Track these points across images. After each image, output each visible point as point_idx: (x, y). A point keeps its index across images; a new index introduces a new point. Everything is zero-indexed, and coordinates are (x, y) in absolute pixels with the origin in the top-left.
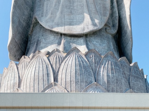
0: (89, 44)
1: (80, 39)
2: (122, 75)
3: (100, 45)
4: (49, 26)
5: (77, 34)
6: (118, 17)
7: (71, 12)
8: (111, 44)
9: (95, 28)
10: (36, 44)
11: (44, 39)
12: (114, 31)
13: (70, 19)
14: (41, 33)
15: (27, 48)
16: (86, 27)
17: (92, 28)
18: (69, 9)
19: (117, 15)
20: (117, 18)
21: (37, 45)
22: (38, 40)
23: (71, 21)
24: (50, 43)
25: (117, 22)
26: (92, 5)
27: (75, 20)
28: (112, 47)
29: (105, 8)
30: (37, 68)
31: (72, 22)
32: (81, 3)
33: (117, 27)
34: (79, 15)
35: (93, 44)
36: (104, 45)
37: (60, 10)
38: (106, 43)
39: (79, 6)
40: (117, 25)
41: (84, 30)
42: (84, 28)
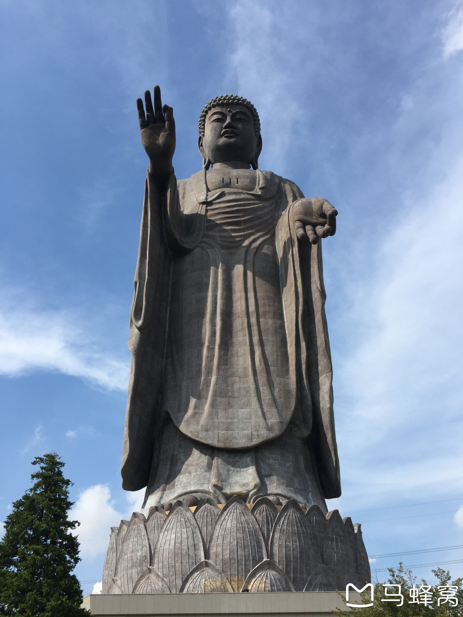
0: (262, 465)
1: (245, 456)
2: (310, 542)
3: (281, 465)
4: (191, 432)
5: (239, 448)
6: (311, 407)
7: (229, 403)
8: (301, 458)
9: (271, 435)
10: (169, 463)
11: (182, 454)
12: (305, 432)
13: (227, 418)
14: (177, 441)
16: (255, 433)
17: (265, 435)
18: (226, 397)
19: (310, 403)
20: (310, 408)
21: (171, 465)
22: (173, 456)
23: (230, 421)
24: (193, 465)
25: (310, 415)
26: (265, 388)
27: (236, 420)
28: (303, 466)
29: (287, 392)
30: (179, 535)
31: (231, 423)
32: (246, 386)
33: (311, 425)
34: (243, 410)
36: (288, 464)
38: (291, 458)
39: (242, 391)
40: (311, 421)
41: (252, 439)
42: (252, 435)
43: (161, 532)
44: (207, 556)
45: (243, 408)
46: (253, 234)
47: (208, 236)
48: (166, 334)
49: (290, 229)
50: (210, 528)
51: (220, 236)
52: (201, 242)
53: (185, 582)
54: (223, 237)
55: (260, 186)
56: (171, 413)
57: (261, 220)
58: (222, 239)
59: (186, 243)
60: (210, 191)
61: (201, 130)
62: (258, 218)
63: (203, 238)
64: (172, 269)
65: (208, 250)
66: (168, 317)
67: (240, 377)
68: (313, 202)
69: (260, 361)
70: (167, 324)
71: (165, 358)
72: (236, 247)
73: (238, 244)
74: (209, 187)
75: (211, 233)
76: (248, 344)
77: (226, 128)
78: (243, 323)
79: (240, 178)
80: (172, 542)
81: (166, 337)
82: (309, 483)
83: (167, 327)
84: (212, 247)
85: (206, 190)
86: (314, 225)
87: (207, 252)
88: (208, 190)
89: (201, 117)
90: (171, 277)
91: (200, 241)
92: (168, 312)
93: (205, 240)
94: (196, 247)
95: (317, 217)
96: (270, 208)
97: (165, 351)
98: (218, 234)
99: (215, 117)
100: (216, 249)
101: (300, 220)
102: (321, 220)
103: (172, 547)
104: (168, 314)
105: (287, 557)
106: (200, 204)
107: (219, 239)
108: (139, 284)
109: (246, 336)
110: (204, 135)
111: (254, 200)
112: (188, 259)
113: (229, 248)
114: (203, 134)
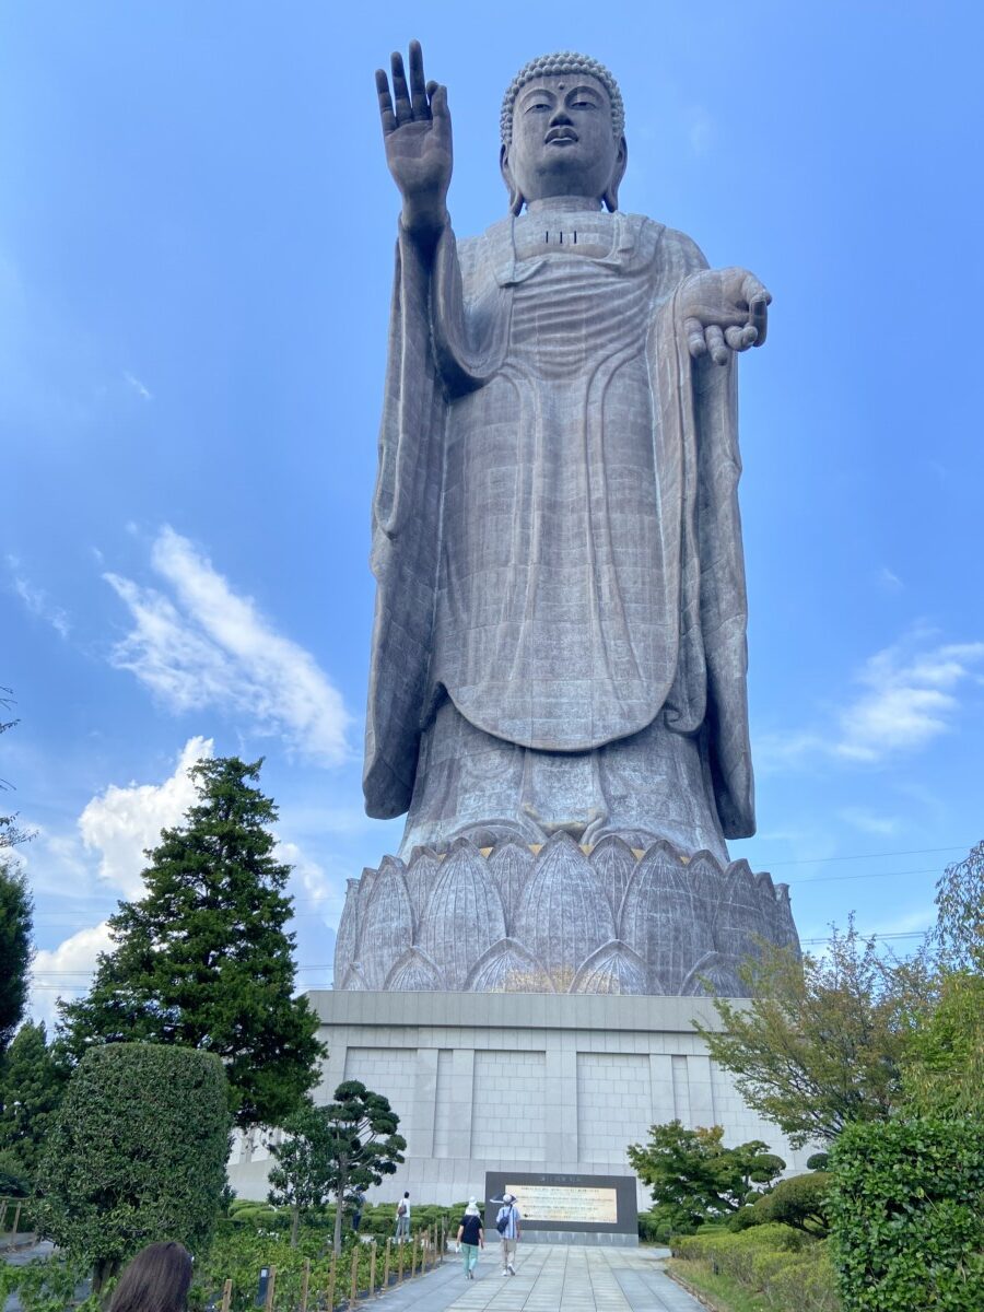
0: (611, 778)
1: (581, 763)
3: (645, 779)
4: (484, 720)
5: (570, 749)
6: (705, 677)
7: (552, 670)
8: (683, 768)
10: (446, 773)
11: (469, 759)
13: (548, 696)
14: (461, 734)
15: (418, 776)
16: (600, 724)
17: (618, 727)
18: (547, 657)
19: (703, 670)
20: (703, 680)
21: (449, 777)
22: (452, 761)
23: (553, 700)
24: (489, 778)
25: (702, 692)
27: (564, 700)
28: (686, 782)
29: (661, 649)
30: (462, 895)
31: (556, 705)
32: (584, 638)
33: (704, 711)
34: (579, 682)
35: (622, 778)
36: (658, 779)
37: (517, 661)
38: (665, 769)
39: (576, 648)
40: (702, 701)
41: (593, 733)
42: (594, 726)
43: (431, 890)
44: (510, 930)
45: (578, 679)
46: (602, 346)
47: (516, 353)
48: (439, 543)
49: (675, 336)
50: (515, 886)
51: (539, 353)
52: (503, 365)
53: (473, 972)
54: (545, 354)
55: (621, 247)
56: (447, 685)
57: (620, 317)
58: (543, 359)
59: (474, 367)
60: (520, 261)
61: (504, 132)
62: (614, 313)
63: (507, 356)
64: (448, 418)
65: (516, 382)
66: (441, 511)
67: (572, 622)
68: (723, 279)
69: (611, 592)
70: (441, 524)
71: (436, 588)
72: (569, 373)
73: (574, 367)
74: (520, 251)
75: (521, 347)
76: (589, 561)
77: (555, 123)
78: (581, 521)
79: (581, 231)
80: (451, 907)
81: (439, 549)
82: (696, 810)
83: (441, 529)
84: (525, 376)
85: (512, 258)
86: (724, 327)
87: (514, 385)
88: (518, 258)
89: (505, 104)
90: (447, 434)
91: (500, 363)
92: (442, 502)
93: (511, 360)
94: (493, 375)
95: (729, 308)
96: (638, 293)
97: (437, 574)
98: (535, 349)
99: (533, 102)
100: (532, 379)
101: (695, 317)
102: (738, 315)
103: (449, 915)
104: (442, 507)
105: (652, 937)
106: (502, 287)
107: (537, 357)
108: (388, 449)
109: (585, 545)
110: (511, 142)
111: (607, 276)
112: (478, 398)
113: (557, 376)
114: (508, 139)
